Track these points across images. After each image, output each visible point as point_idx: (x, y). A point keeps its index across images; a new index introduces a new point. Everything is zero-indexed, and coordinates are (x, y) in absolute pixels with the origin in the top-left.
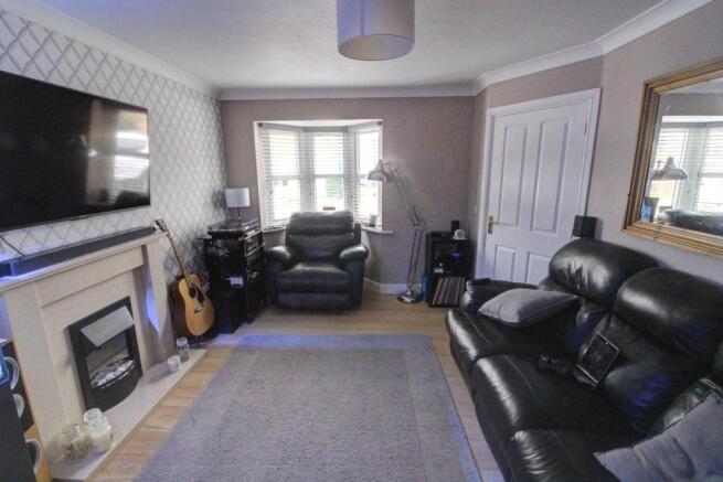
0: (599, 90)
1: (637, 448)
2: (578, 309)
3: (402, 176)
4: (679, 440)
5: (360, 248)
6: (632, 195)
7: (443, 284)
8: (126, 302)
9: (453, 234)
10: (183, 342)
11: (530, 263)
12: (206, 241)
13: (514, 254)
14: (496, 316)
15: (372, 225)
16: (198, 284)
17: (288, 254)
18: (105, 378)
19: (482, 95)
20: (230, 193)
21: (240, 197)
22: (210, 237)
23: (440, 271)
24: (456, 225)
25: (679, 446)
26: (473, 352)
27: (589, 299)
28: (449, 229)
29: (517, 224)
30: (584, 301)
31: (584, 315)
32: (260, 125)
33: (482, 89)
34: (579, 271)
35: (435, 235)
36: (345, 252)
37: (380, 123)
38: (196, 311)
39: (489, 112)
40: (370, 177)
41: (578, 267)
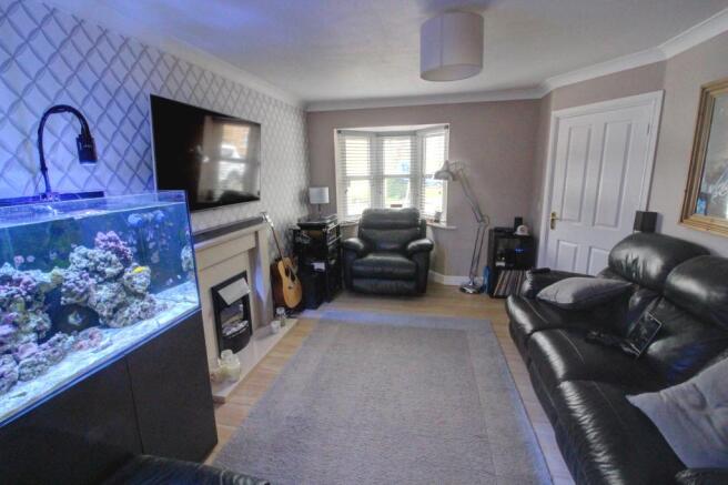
0: (661, 92)
1: (662, 392)
2: (632, 294)
3: (467, 175)
4: (698, 385)
5: (426, 241)
6: (688, 191)
7: (505, 277)
8: (244, 275)
9: (515, 230)
10: (281, 311)
11: (592, 256)
12: (295, 231)
13: (576, 249)
14: (553, 300)
15: (437, 221)
16: (291, 266)
17: (361, 245)
18: (230, 331)
19: (548, 97)
20: (313, 191)
21: (321, 195)
22: (298, 228)
23: (503, 264)
24: (519, 221)
25: (697, 390)
26: (529, 327)
27: (642, 286)
28: (512, 225)
29: (579, 220)
30: (638, 287)
31: (636, 299)
32: (339, 132)
33: (546, 92)
34: (635, 261)
35: (497, 230)
36: (413, 244)
37: (447, 127)
38: (290, 288)
39: (554, 114)
40: (438, 176)
41: (634, 257)
